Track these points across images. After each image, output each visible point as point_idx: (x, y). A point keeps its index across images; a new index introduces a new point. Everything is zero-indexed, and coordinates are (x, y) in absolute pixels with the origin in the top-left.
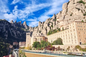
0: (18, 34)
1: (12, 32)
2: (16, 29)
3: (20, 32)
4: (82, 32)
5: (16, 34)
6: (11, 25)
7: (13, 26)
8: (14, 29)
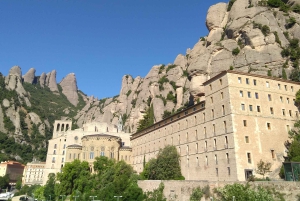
0: (30, 126)
1: (5, 116)
2: (24, 105)
3: (43, 118)
4: (256, 119)
5: (23, 124)
6: (7, 87)
7: (13, 88)
8: (17, 105)
